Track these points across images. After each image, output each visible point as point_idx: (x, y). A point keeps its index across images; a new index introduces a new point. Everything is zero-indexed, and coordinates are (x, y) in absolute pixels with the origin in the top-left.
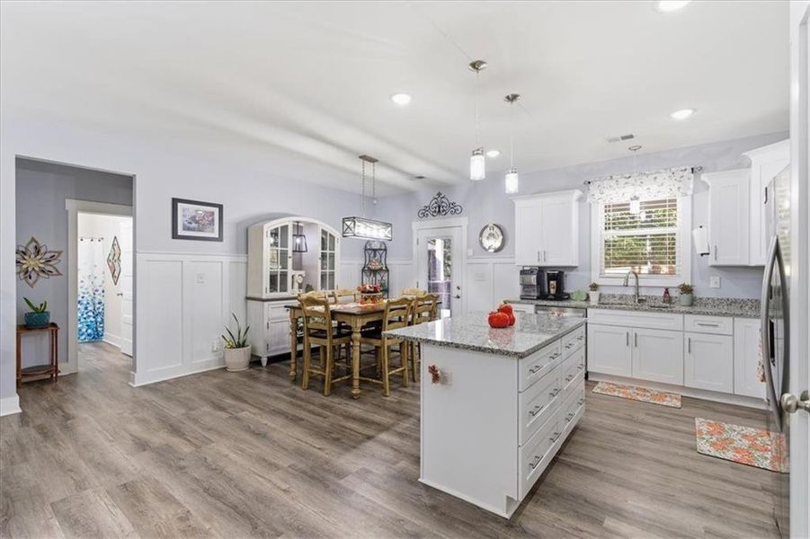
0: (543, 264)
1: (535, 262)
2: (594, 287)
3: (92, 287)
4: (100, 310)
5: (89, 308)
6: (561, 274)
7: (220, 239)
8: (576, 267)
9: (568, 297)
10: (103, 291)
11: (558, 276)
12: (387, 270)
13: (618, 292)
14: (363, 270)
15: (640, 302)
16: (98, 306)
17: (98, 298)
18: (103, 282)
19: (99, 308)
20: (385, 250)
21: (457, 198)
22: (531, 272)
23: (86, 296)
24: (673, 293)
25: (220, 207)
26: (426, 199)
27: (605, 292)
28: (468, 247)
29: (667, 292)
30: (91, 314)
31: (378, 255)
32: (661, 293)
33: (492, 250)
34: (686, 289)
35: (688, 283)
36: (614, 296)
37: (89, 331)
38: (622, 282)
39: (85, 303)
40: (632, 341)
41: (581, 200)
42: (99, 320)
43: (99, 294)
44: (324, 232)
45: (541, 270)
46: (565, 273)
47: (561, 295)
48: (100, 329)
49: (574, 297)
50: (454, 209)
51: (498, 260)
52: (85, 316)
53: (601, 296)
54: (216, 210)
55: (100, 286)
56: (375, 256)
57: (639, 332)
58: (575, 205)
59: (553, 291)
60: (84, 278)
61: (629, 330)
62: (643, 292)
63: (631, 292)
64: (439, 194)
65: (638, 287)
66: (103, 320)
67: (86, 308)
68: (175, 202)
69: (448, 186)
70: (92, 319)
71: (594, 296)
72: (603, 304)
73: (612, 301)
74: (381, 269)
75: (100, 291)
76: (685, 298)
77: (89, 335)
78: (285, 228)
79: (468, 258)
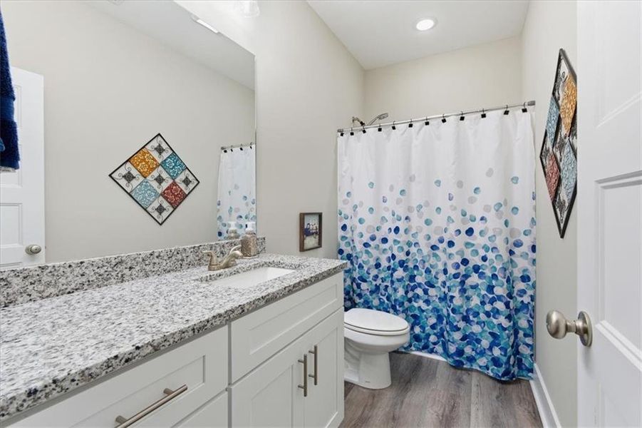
3: (506, 231)
4: (526, 299)
5: (499, 291)
10: (534, 249)
16: (520, 285)
17: (522, 264)
18: (533, 221)
19: (523, 292)
23: (491, 255)
30: (500, 305)
37: (497, 352)
39: (488, 273)
42: (523, 323)
43: (524, 255)
48: (524, 350)
52: (488, 307)
55: (526, 233)
60: (487, 209)
66: (531, 327)
67: (490, 289)
70: (502, 320)
75: (525, 248)
77: (496, 362)
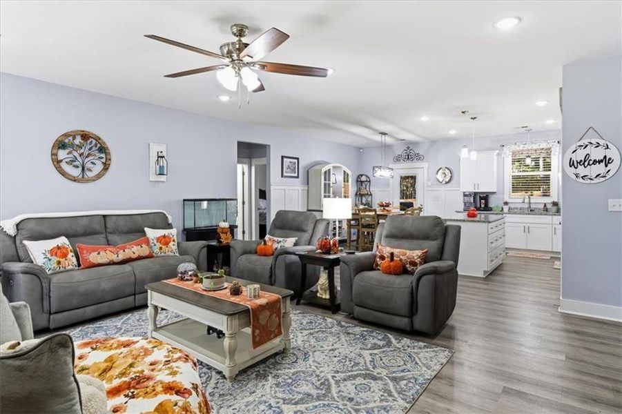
0: (477, 191)
1: (472, 190)
2: (506, 203)
6: (487, 196)
7: (298, 177)
8: (495, 193)
9: (491, 209)
11: (485, 197)
12: (371, 195)
13: (519, 206)
14: (356, 194)
15: (532, 211)
20: (370, 181)
21: (421, 151)
22: (470, 195)
24: (549, 206)
25: (298, 159)
26: (399, 150)
27: (512, 206)
28: (428, 180)
29: (545, 206)
31: (364, 184)
32: (542, 206)
33: (444, 182)
34: (555, 204)
35: (556, 200)
36: (517, 208)
38: (521, 200)
40: (527, 230)
41: (498, 155)
44: (345, 172)
45: (475, 194)
46: (490, 196)
47: (487, 208)
49: (495, 209)
50: (419, 157)
51: (447, 189)
53: (509, 209)
54: (296, 161)
56: (362, 185)
57: (531, 225)
58: (495, 158)
59: (483, 206)
61: (525, 225)
62: (533, 206)
63: (526, 206)
64: (408, 148)
65: (530, 203)
68: (283, 157)
69: (415, 143)
71: (506, 209)
72: (511, 211)
73: (516, 210)
74: (367, 194)
76: (554, 209)
78: (329, 170)
79: (428, 186)
